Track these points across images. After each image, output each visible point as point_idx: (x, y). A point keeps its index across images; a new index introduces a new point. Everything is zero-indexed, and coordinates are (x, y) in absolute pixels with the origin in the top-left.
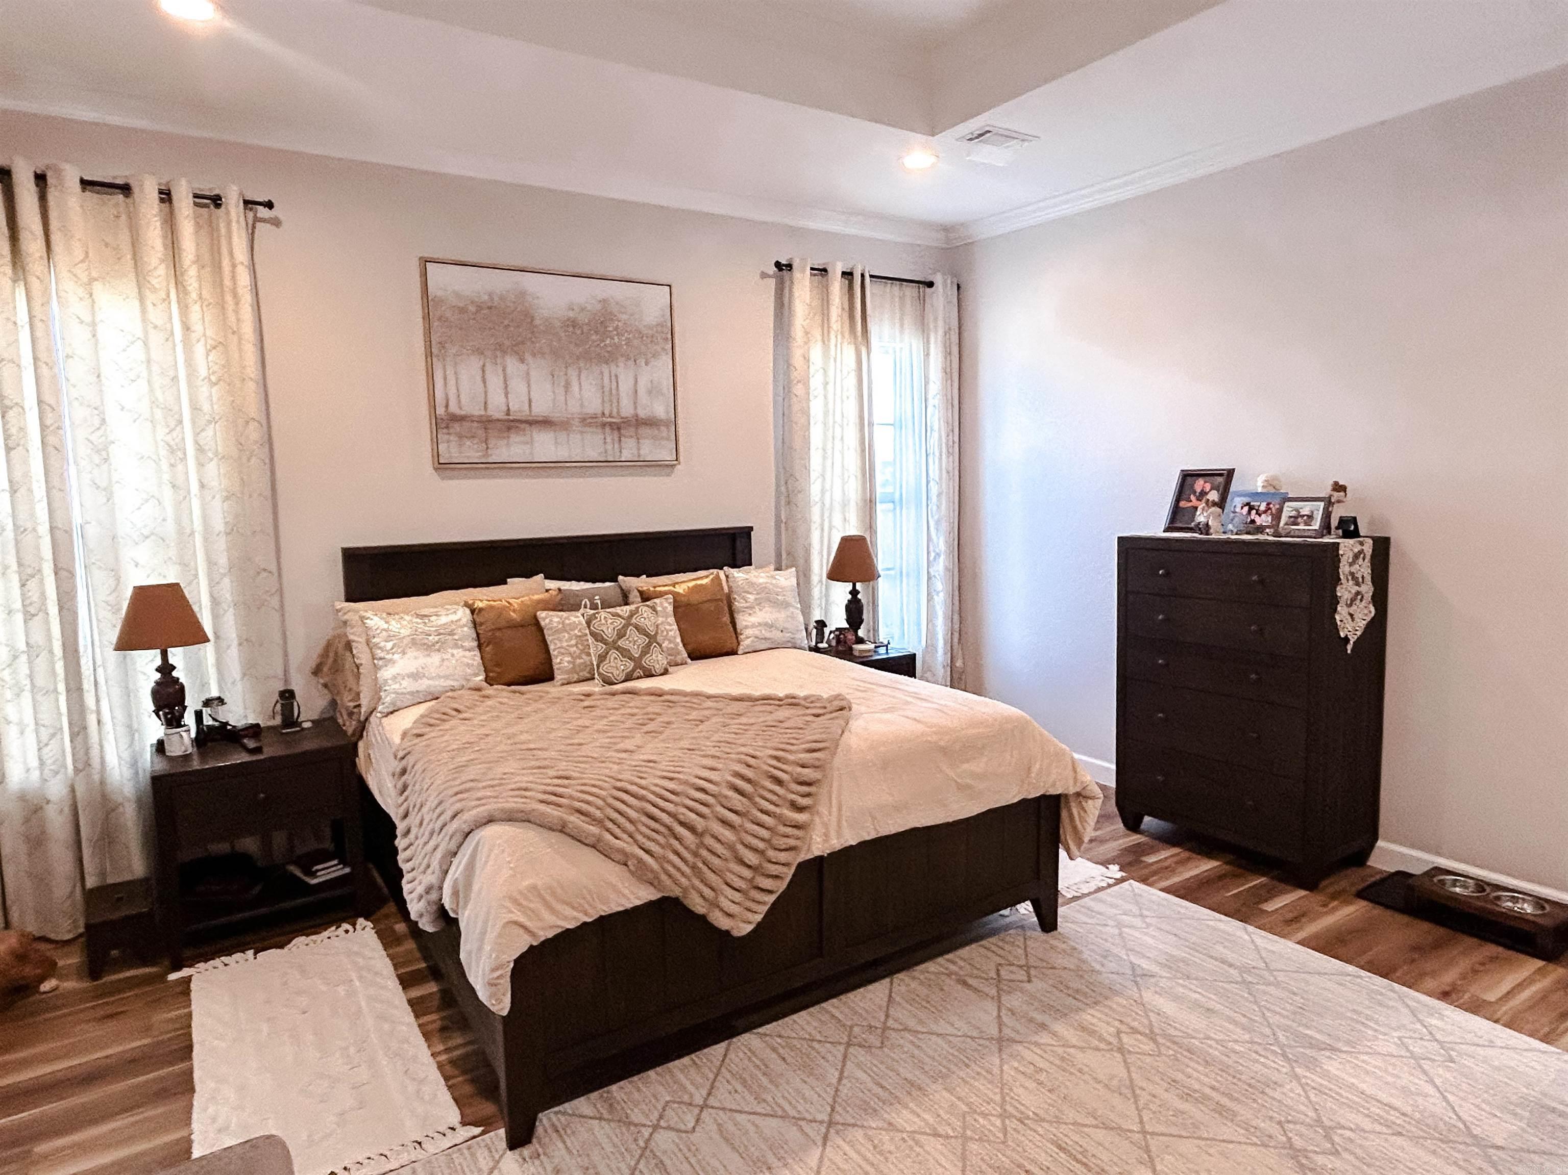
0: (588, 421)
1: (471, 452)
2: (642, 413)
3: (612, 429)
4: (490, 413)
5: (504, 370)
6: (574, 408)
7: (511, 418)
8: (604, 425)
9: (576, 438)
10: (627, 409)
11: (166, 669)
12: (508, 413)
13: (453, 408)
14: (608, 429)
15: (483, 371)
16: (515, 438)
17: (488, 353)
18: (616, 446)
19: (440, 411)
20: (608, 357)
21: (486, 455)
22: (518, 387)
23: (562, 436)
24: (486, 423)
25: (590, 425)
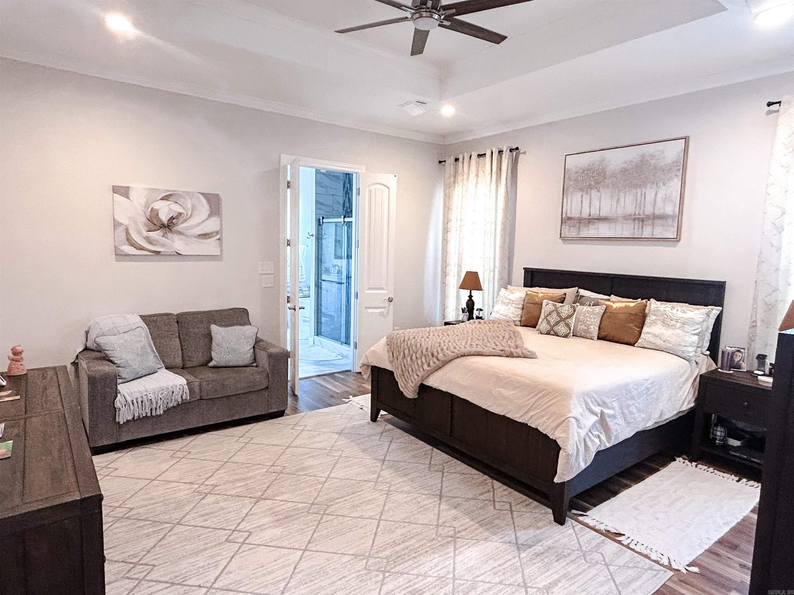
0: (628, 218)
1: (573, 233)
2: (657, 212)
3: (639, 221)
4: (582, 216)
5: (590, 196)
6: (620, 212)
7: (591, 217)
8: (635, 219)
9: (619, 227)
10: (649, 210)
11: (471, 296)
12: (590, 216)
13: (569, 215)
14: (636, 221)
15: (582, 198)
16: (591, 227)
17: (585, 189)
18: (640, 230)
19: (564, 216)
20: (642, 184)
21: (579, 233)
22: (596, 203)
23: (613, 225)
24: (580, 220)
25: (627, 219)
